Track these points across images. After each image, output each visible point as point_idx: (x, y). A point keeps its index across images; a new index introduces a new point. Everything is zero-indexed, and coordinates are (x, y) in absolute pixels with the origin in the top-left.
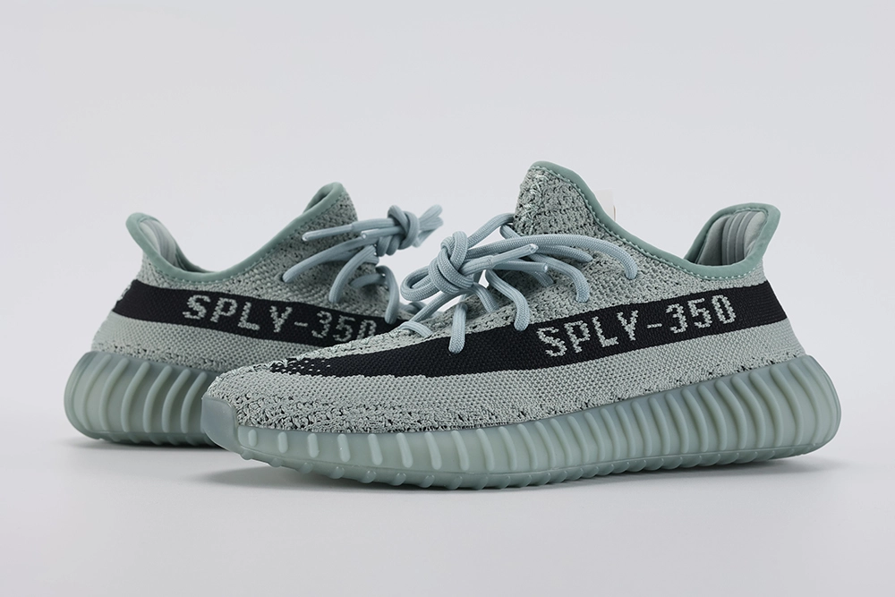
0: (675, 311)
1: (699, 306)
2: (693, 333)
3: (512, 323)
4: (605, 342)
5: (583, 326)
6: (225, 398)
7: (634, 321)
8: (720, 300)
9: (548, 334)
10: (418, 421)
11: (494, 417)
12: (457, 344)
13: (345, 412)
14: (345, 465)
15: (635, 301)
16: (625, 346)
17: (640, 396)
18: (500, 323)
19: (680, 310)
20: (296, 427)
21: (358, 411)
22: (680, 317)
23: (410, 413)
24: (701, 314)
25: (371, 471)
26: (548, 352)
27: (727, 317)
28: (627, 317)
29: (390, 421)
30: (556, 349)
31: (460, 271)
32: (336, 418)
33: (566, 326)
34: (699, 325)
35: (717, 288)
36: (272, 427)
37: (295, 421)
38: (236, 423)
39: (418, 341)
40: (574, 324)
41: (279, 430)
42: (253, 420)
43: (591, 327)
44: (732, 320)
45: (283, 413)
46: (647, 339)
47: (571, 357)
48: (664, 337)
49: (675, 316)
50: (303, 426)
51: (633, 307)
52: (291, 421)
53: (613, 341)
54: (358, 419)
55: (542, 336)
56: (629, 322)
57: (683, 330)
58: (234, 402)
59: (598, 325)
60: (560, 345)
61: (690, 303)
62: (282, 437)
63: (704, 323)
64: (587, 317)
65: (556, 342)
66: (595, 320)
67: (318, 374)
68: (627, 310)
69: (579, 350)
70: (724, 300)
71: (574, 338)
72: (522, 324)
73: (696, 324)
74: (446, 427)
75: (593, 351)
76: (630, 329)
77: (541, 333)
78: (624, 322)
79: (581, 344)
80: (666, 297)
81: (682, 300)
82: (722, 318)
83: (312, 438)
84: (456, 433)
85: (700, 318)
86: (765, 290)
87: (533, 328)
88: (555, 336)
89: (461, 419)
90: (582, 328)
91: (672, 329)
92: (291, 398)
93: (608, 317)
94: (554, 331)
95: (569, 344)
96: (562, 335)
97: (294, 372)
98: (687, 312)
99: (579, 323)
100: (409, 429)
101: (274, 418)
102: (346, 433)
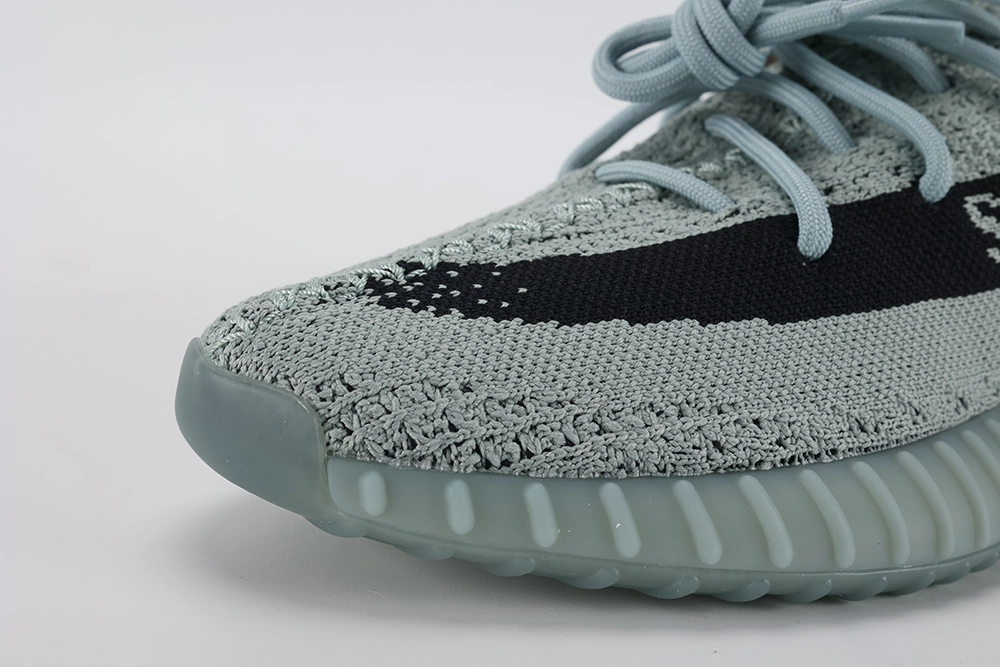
3: (915, 183)
6: (282, 383)
10: (779, 443)
11: (919, 419)
13: (609, 424)
14: (626, 563)
18: (892, 184)
20: (488, 464)
21: (637, 420)
23: (757, 422)
29: (716, 444)
31: (751, 35)
32: (590, 445)
36: (426, 465)
37: (488, 449)
38: (322, 452)
39: (707, 225)
41: (450, 476)
42: (372, 448)
45: (453, 428)
50: (506, 463)
52: (477, 450)
55: (975, 215)
58: (310, 393)
62: (457, 494)
67: (508, 315)
72: (937, 184)
74: (834, 452)
77: (971, 203)
83: (536, 495)
84: (863, 468)
89: (863, 430)
92: (466, 388)
97: (442, 310)
100: (759, 463)
101: (434, 445)
102: (615, 479)
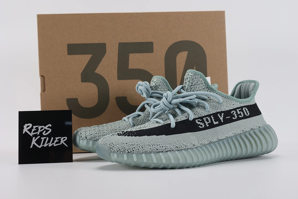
0: (233, 113)
1: (240, 111)
2: (239, 119)
3: (188, 118)
4: (215, 123)
5: (209, 119)
6: (106, 144)
7: (222, 116)
8: (245, 109)
9: (199, 121)
10: (165, 149)
11: (186, 147)
12: (173, 125)
13: (143, 147)
14: (145, 163)
15: (222, 110)
16: (221, 124)
17: (225, 138)
18: (185, 119)
19: (235, 112)
20: (129, 152)
21: (147, 147)
22: (235, 114)
23: (162, 147)
24: (240, 113)
25: (153, 165)
26: (199, 126)
27: (247, 114)
28: (221, 115)
29: (157, 149)
30: (201, 126)
31: (170, 103)
32: (141, 149)
33: (204, 119)
34: (240, 116)
35: (244, 105)
36: (122, 152)
37: (129, 150)
38: (110, 152)
39: (160, 125)
40: (206, 118)
41: (124, 154)
42: (115, 151)
43: (211, 119)
44: (248, 115)
45: (125, 148)
46: (226, 121)
47: (206, 128)
48: (231, 121)
49: (233, 114)
50: (131, 152)
51: (222, 112)
52: (128, 150)
53: (217, 123)
54: (148, 149)
55: (197, 122)
56: (221, 117)
57: (236, 118)
58: (109, 145)
59: (213, 118)
60: (202, 124)
61: (237, 110)
62: (125, 155)
64: (209, 116)
65: (201, 124)
66: (212, 116)
67: (133, 136)
68: (220, 113)
69: (208, 126)
70: (246, 109)
71: (206, 122)
72: (191, 119)
73: (239, 116)
74: (173, 150)
75: (212, 126)
76: (221, 119)
77: (197, 121)
78: (220, 117)
79: (208, 124)
80: (231, 109)
81: (235, 109)
82: (246, 114)
83: (134, 155)
84: (177, 152)
85: (240, 114)
87: (194, 119)
88: (201, 122)
89: (177, 148)
90: (208, 119)
91: (233, 118)
92: (127, 144)
93: (215, 115)
94: (200, 120)
95: (205, 124)
96: (203, 121)
97: (125, 136)
98: (237, 113)
99: (207, 118)
100: (163, 151)
101: (122, 150)
102: (144, 153)
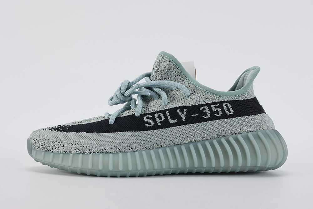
0: (204, 109)
1: (216, 107)
2: (213, 118)
3: (135, 114)
4: (171, 121)
5: (162, 115)
7: (185, 113)
8: (226, 105)
9: (147, 118)
10: (89, 150)
11: (118, 149)
12: (112, 121)
13: (65, 145)
15: (185, 105)
16: (180, 123)
17: (186, 143)
19: (207, 108)
20: (48, 150)
21: (69, 145)
22: (207, 111)
23: (87, 147)
24: (217, 110)
26: (146, 125)
27: (230, 112)
28: (182, 111)
30: (150, 124)
31: (124, 94)
32: (61, 148)
33: (155, 115)
34: (216, 115)
35: (226, 100)
36: (41, 150)
37: (48, 148)
38: (32, 148)
40: (158, 114)
41: (43, 151)
42: (36, 147)
43: (165, 115)
44: (232, 113)
45: (45, 145)
46: (190, 120)
47: (156, 127)
48: (200, 120)
49: (205, 111)
50: (50, 150)
51: (185, 107)
53: (175, 121)
54: (68, 148)
55: (145, 119)
56: (183, 113)
57: (208, 117)
59: (168, 114)
60: (151, 122)
61: (212, 106)
62: (43, 154)
63: (218, 114)
64: (164, 112)
65: (149, 121)
66: (167, 112)
68: (182, 109)
69: (159, 124)
70: (229, 105)
71: (158, 120)
72: (138, 114)
73: (215, 114)
75: (165, 125)
76: (183, 116)
78: (180, 113)
79: (160, 122)
80: (199, 104)
81: (209, 105)
82: (227, 112)
85: (217, 112)
86: (254, 101)
87: (142, 115)
88: (150, 119)
89: (105, 150)
91: (203, 116)
92: (49, 140)
93: (173, 112)
94: (150, 117)
95: (155, 122)
96: (153, 118)
98: (210, 110)
99: (160, 114)
101: (42, 147)
102: (63, 153)
